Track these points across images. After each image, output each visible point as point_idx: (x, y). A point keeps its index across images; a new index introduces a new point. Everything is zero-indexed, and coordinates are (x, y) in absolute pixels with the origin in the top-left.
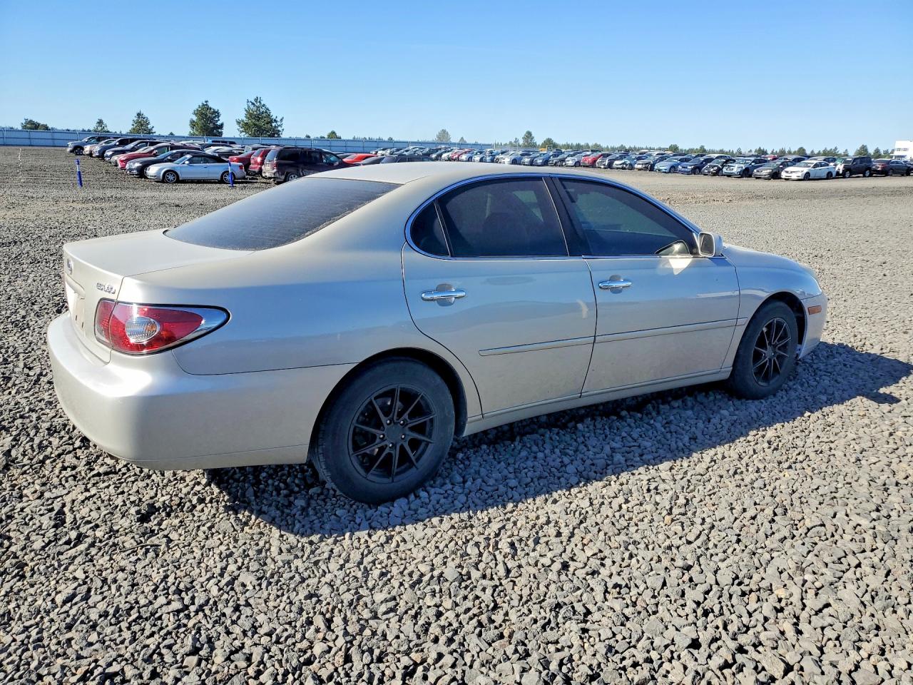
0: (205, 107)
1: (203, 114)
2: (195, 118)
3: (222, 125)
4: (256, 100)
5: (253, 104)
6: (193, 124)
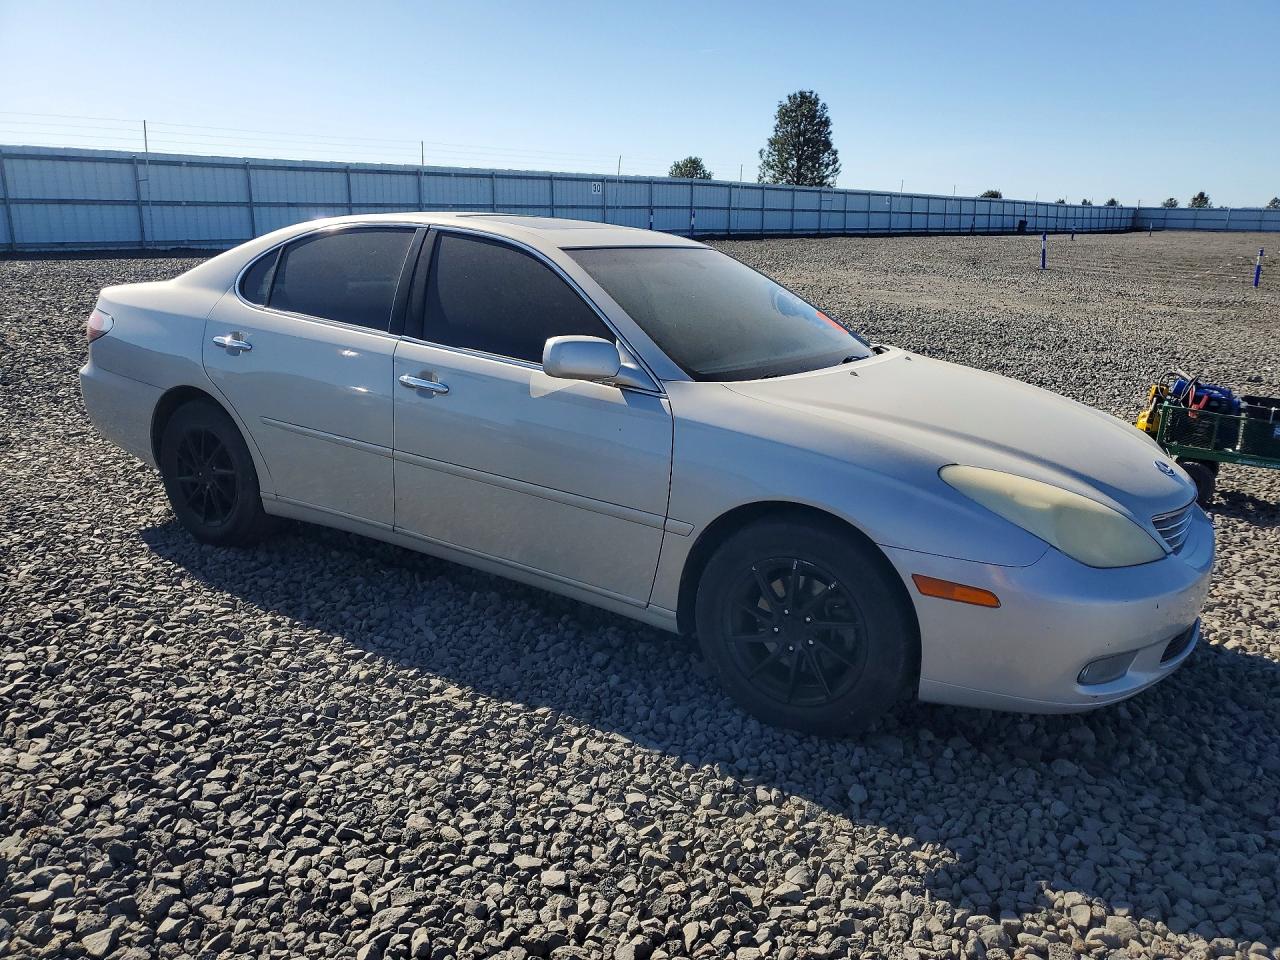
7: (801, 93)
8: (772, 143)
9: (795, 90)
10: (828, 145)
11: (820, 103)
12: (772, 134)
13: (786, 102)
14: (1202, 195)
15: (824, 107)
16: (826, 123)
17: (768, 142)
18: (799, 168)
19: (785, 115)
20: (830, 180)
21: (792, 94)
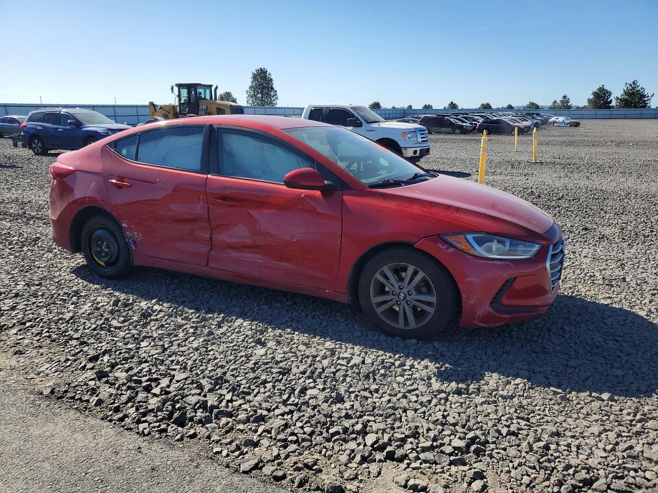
0: (602, 90)
1: (598, 94)
2: (592, 97)
3: (611, 101)
4: (634, 83)
5: (631, 85)
6: (589, 101)
7: (260, 69)
8: (251, 88)
9: (258, 68)
10: (272, 88)
11: (268, 73)
12: (250, 84)
13: (255, 72)
14: (452, 103)
15: (270, 74)
16: (271, 80)
17: (248, 88)
18: (262, 97)
19: (255, 77)
20: (275, 102)
21: (257, 69)
